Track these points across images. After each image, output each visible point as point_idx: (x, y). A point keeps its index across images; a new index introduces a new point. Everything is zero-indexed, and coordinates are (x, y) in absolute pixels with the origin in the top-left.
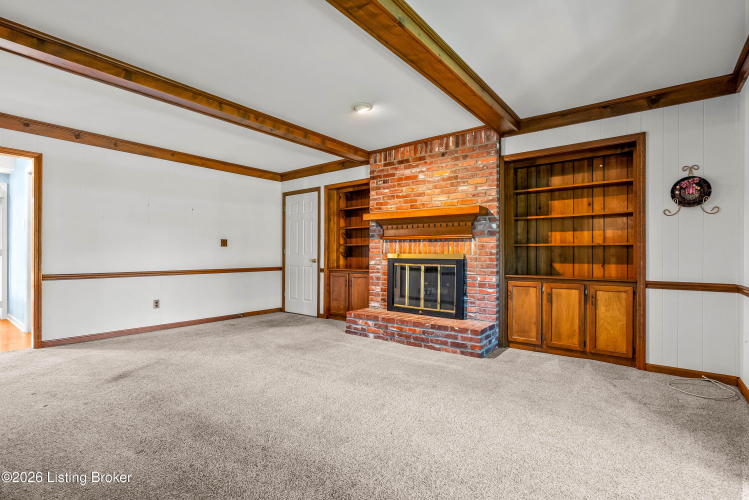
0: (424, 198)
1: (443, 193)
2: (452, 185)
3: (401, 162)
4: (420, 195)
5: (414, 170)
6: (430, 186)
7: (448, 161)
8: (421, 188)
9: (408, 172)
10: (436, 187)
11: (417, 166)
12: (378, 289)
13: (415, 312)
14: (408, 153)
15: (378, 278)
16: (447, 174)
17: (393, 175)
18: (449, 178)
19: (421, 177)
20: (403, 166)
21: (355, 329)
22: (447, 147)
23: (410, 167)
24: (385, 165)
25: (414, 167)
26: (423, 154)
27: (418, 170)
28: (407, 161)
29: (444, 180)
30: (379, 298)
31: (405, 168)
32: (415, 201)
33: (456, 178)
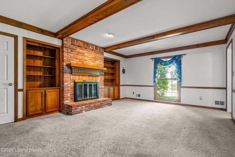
0: (87, 62)
1: (92, 62)
2: (94, 60)
3: (79, 46)
4: (86, 60)
5: (83, 51)
6: (89, 58)
7: (93, 53)
8: (86, 58)
9: (81, 51)
10: (90, 59)
11: (84, 50)
12: (69, 95)
13: (87, 100)
14: (81, 44)
15: (68, 90)
16: (93, 57)
17: (75, 50)
18: (94, 58)
19: (86, 54)
20: (79, 48)
21: (77, 111)
22: (93, 48)
23: (82, 49)
24: (72, 44)
25: (83, 50)
26: (86, 47)
27: (85, 52)
28: (81, 47)
29: (92, 58)
30: (69, 99)
31: (80, 49)
32: (84, 62)
33: (95, 58)
